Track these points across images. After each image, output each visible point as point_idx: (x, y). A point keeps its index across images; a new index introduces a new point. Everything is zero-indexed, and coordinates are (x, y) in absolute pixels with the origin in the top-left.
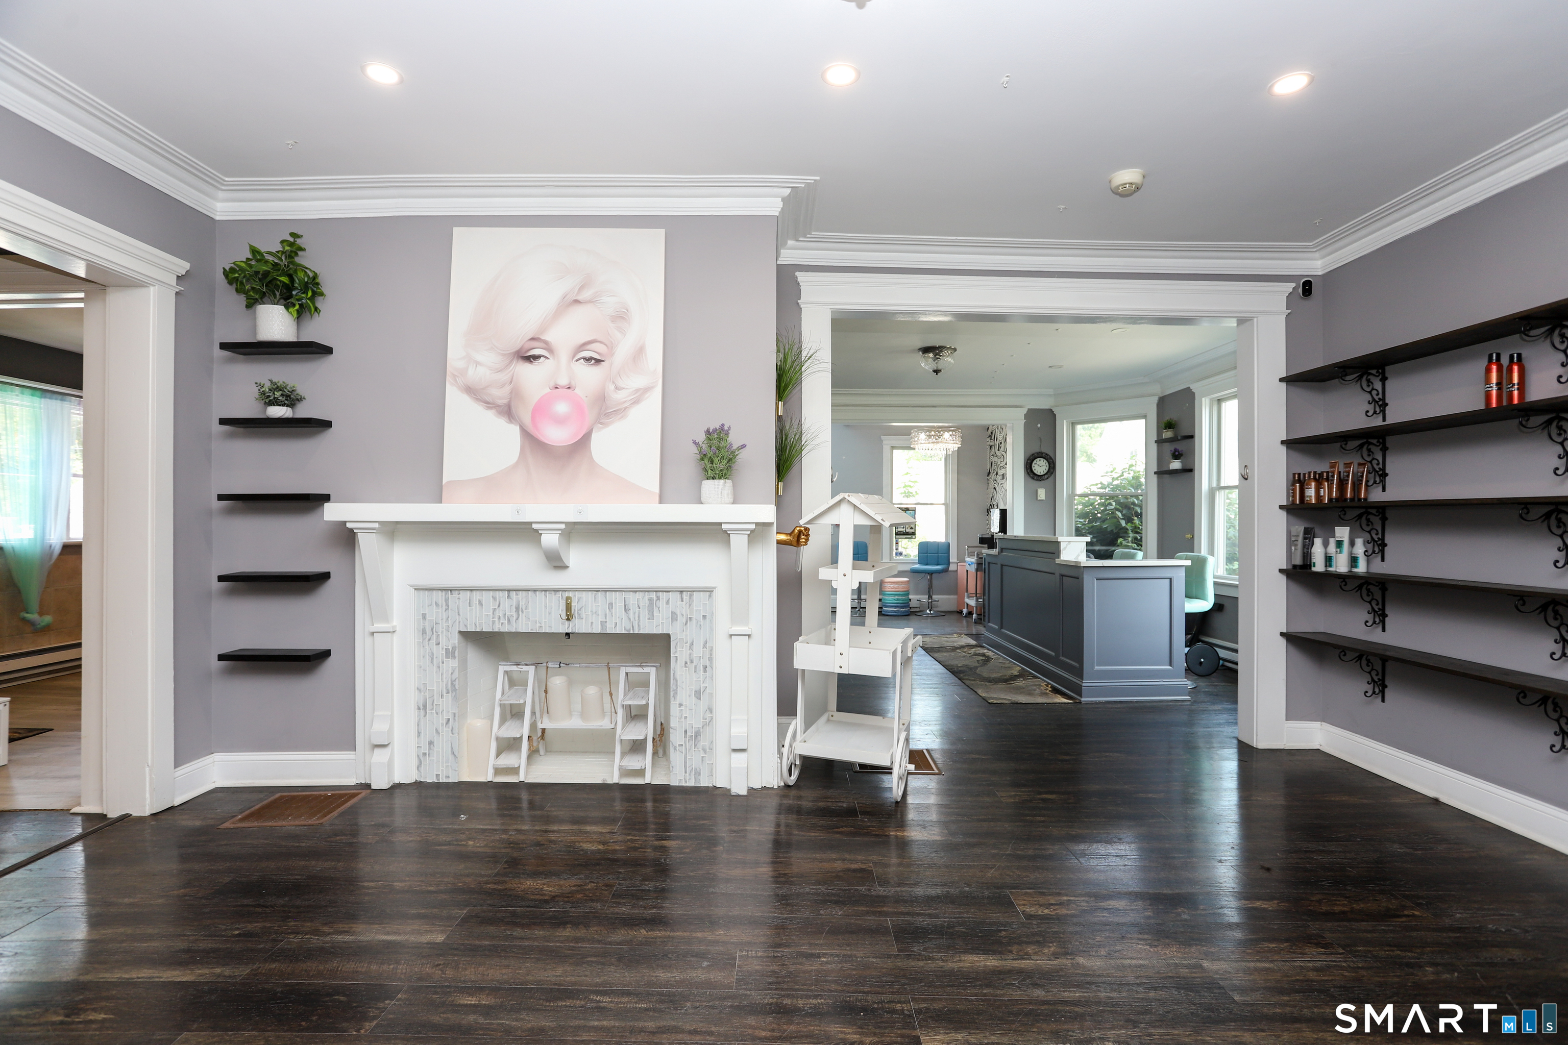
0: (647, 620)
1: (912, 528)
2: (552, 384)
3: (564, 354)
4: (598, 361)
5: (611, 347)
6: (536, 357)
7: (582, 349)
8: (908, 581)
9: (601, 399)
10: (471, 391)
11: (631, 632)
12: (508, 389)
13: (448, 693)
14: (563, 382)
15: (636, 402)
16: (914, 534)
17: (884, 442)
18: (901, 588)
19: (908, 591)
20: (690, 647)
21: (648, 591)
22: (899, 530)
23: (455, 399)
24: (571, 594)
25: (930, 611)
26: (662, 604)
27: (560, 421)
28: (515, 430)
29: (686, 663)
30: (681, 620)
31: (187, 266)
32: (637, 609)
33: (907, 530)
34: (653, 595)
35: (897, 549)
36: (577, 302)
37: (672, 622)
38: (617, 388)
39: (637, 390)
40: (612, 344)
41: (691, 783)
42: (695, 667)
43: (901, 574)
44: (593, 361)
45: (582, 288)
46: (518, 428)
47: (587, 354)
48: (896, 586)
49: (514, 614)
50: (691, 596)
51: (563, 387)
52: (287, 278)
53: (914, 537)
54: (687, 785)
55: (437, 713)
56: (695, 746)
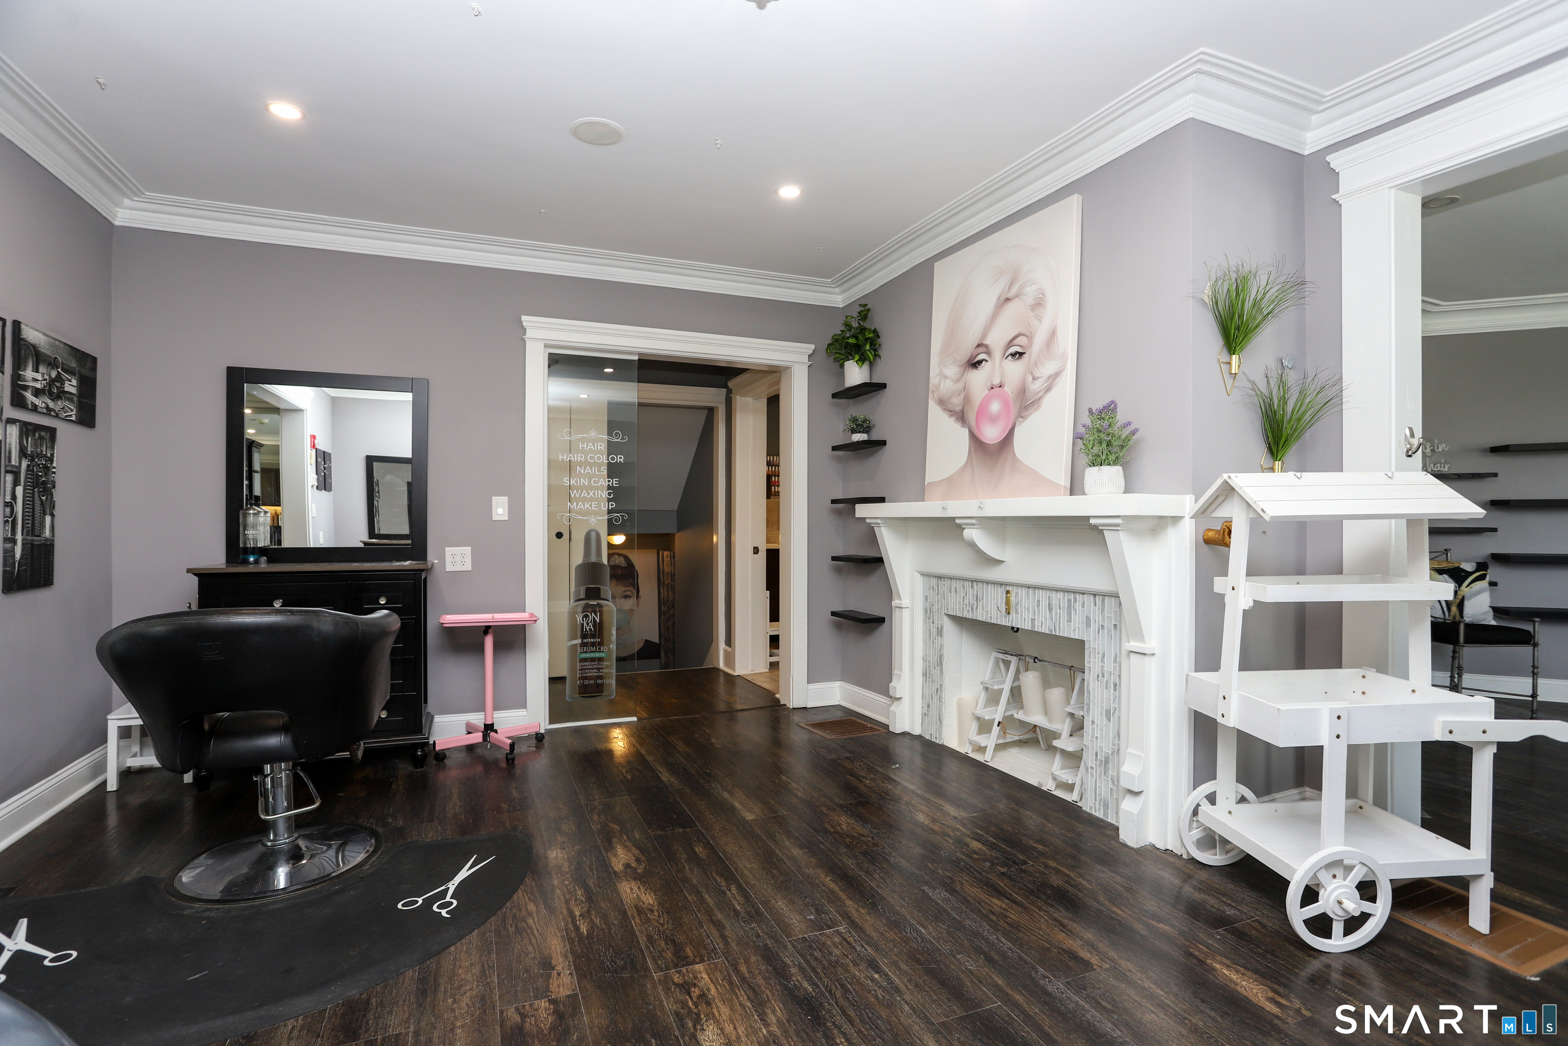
0: (1066, 623)
2: (989, 385)
3: (997, 353)
4: (1021, 354)
5: (1030, 337)
6: (980, 362)
7: (1010, 346)
9: (1023, 391)
10: (942, 403)
11: (1053, 633)
12: (962, 395)
13: (938, 666)
14: (996, 382)
15: (1048, 390)
20: (1102, 659)
21: (1068, 592)
23: (934, 410)
24: (1010, 588)
26: (1078, 605)
27: (994, 420)
28: (966, 432)
29: (1098, 676)
30: (1094, 627)
31: (813, 347)
32: (1058, 610)
34: (1072, 596)
36: (1008, 300)
37: (1087, 627)
38: (1034, 379)
39: (1050, 377)
40: (1031, 333)
41: (1099, 814)
42: (1107, 682)
44: (1018, 355)
45: (1011, 284)
46: (967, 431)
47: (1013, 350)
49: (975, 603)
50: (1103, 600)
51: (996, 387)
52: (854, 339)
54: (1097, 814)
55: (932, 682)
56: (1105, 773)
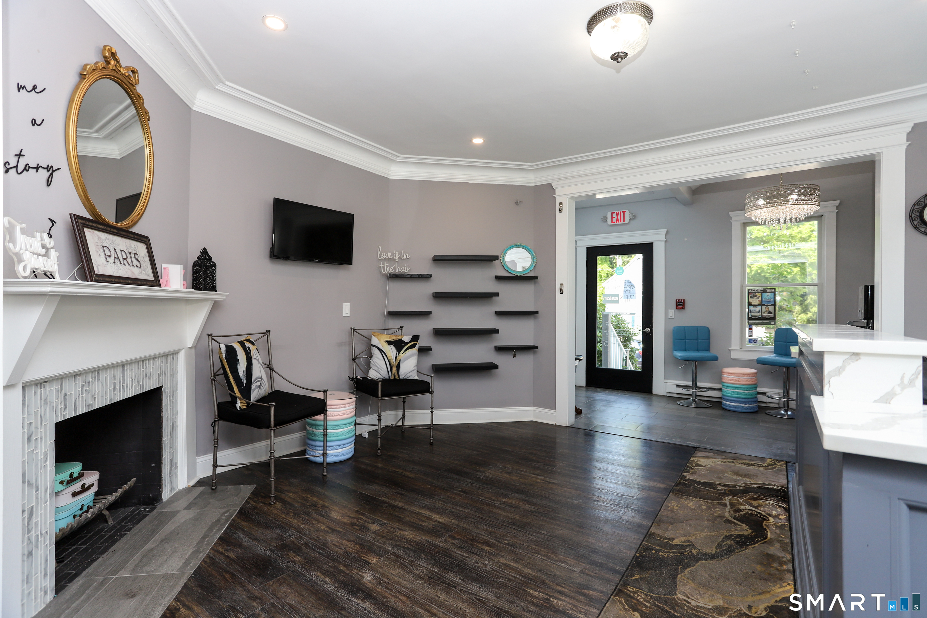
1: (770, 313)
8: (756, 373)
16: (773, 319)
17: (733, 219)
18: (743, 381)
19: (756, 384)
22: (753, 314)
25: (786, 411)
33: (764, 315)
35: (750, 336)
43: (746, 364)
48: (736, 378)
53: (773, 323)
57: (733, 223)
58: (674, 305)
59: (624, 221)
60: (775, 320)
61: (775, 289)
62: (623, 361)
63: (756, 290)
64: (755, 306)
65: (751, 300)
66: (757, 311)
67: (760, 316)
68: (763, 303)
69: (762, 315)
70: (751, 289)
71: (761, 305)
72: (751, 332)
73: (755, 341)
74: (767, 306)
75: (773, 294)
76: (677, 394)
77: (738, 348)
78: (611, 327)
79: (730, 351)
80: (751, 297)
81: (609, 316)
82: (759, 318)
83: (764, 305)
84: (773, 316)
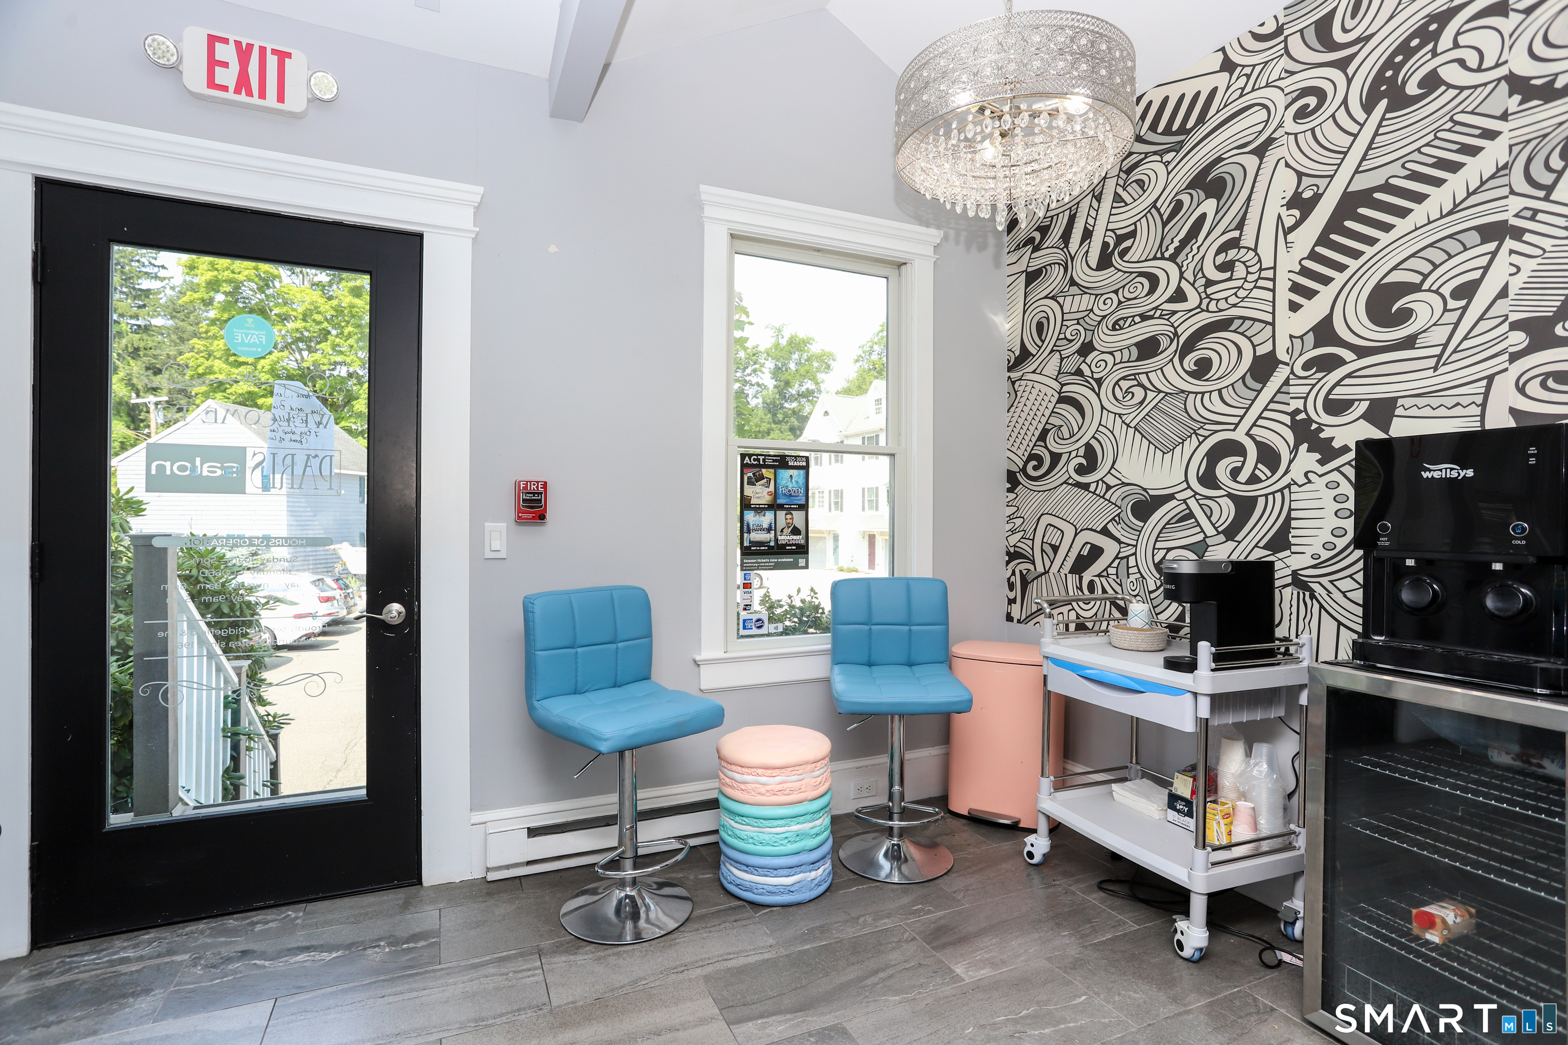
16: (803, 549)
17: (706, 211)
53: (801, 562)
57: (706, 226)
58: (508, 505)
59: (281, 98)
60: (807, 553)
61: (807, 458)
62: (226, 706)
63: (761, 458)
64: (759, 510)
65: (749, 490)
66: (765, 526)
67: (772, 544)
68: (780, 501)
69: (776, 540)
70: (750, 456)
71: (774, 506)
72: (748, 596)
73: (759, 624)
74: (789, 510)
75: (802, 472)
76: (529, 863)
77: (720, 654)
78: (178, 592)
79: (697, 664)
80: (750, 483)
81: (170, 552)
82: (769, 547)
83: (781, 507)
84: (803, 542)
